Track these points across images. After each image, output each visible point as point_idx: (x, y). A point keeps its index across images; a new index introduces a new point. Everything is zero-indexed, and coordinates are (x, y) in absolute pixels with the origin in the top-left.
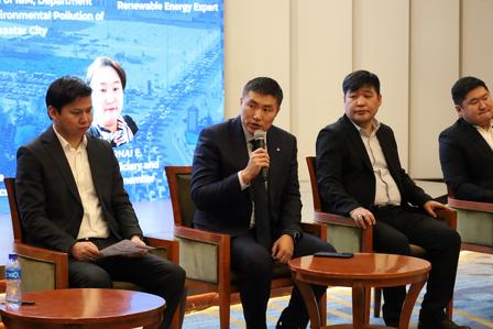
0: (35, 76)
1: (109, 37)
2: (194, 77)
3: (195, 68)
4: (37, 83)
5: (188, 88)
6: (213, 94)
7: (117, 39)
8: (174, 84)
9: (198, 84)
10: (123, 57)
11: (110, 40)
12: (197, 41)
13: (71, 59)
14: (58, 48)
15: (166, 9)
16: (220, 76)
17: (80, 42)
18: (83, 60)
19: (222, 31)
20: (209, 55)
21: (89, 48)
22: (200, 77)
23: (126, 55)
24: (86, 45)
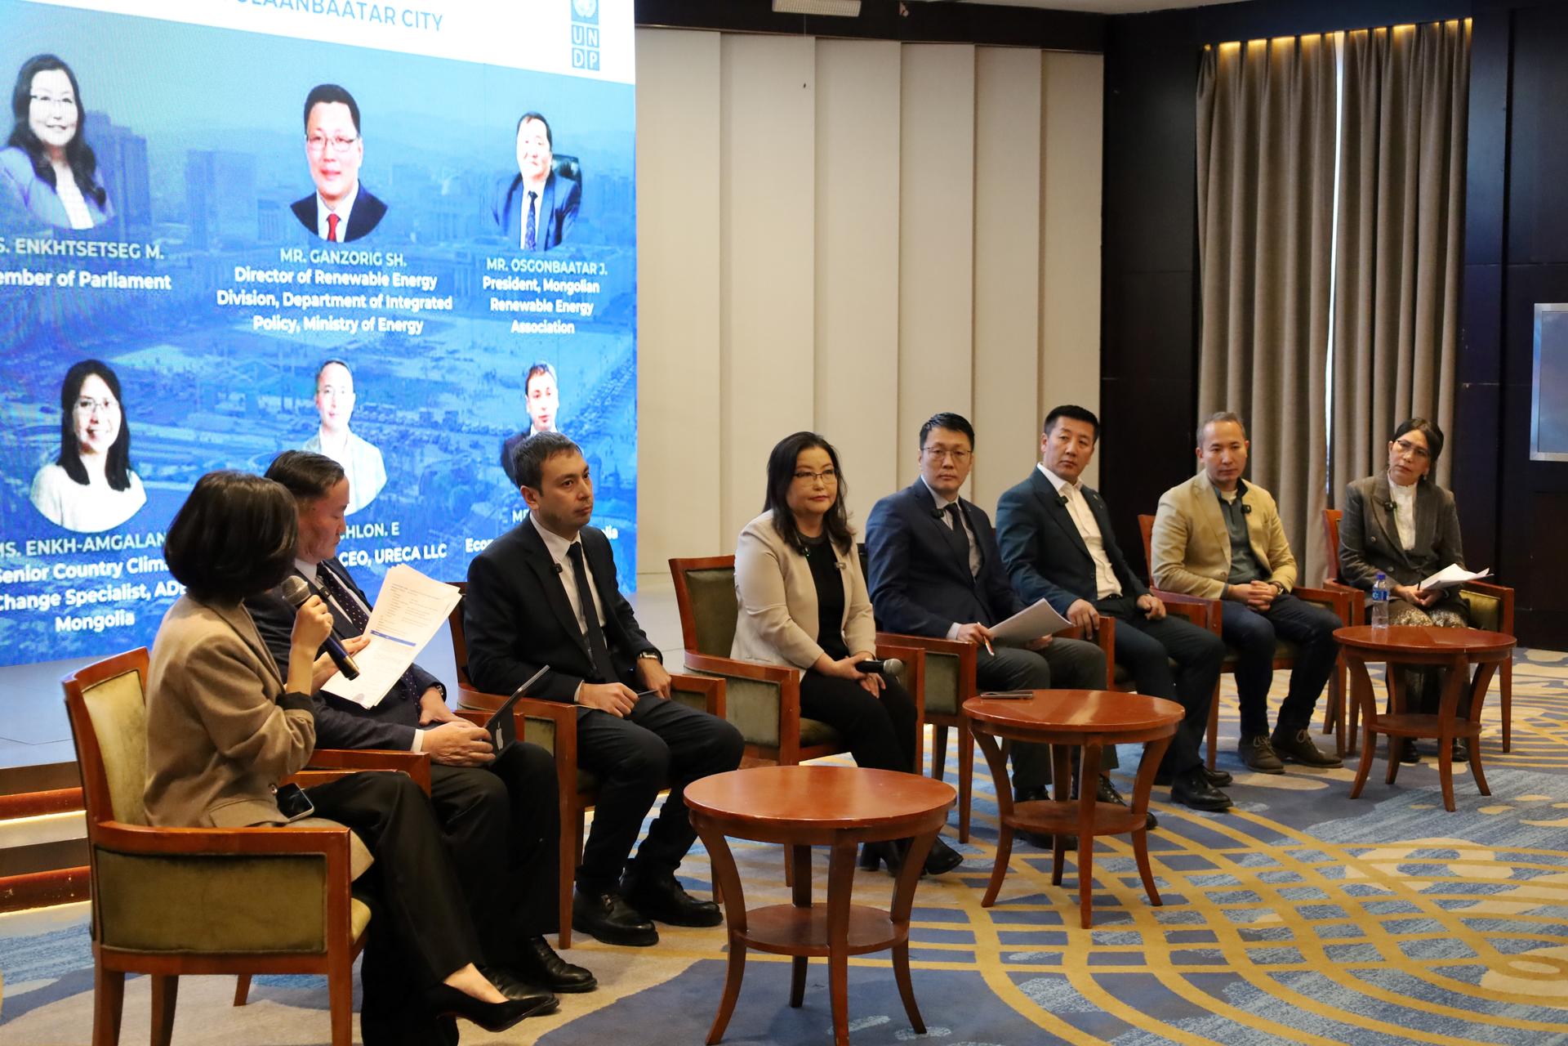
0: (366, 409)
1: (474, 346)
2: (596, 409)
3: (598, 396)
4: (369, 420)
5: (586, 427)
6: (622, 437)
7: (486, 349)
8: (567, 420)
9: (601, 421)
10: (494, 377)
11: (476, 351)
12: (601, 353)
13: (418, 380)
14: (400, 364)
15: (558, 310)
16: (631, 407)
17: (432, 354)
18: (436, 383)
19: (635, 337)
20: (616, 375)
21: (445, 363)
22: (603, 411)
23: (498, 376)
24: (440, 359)
